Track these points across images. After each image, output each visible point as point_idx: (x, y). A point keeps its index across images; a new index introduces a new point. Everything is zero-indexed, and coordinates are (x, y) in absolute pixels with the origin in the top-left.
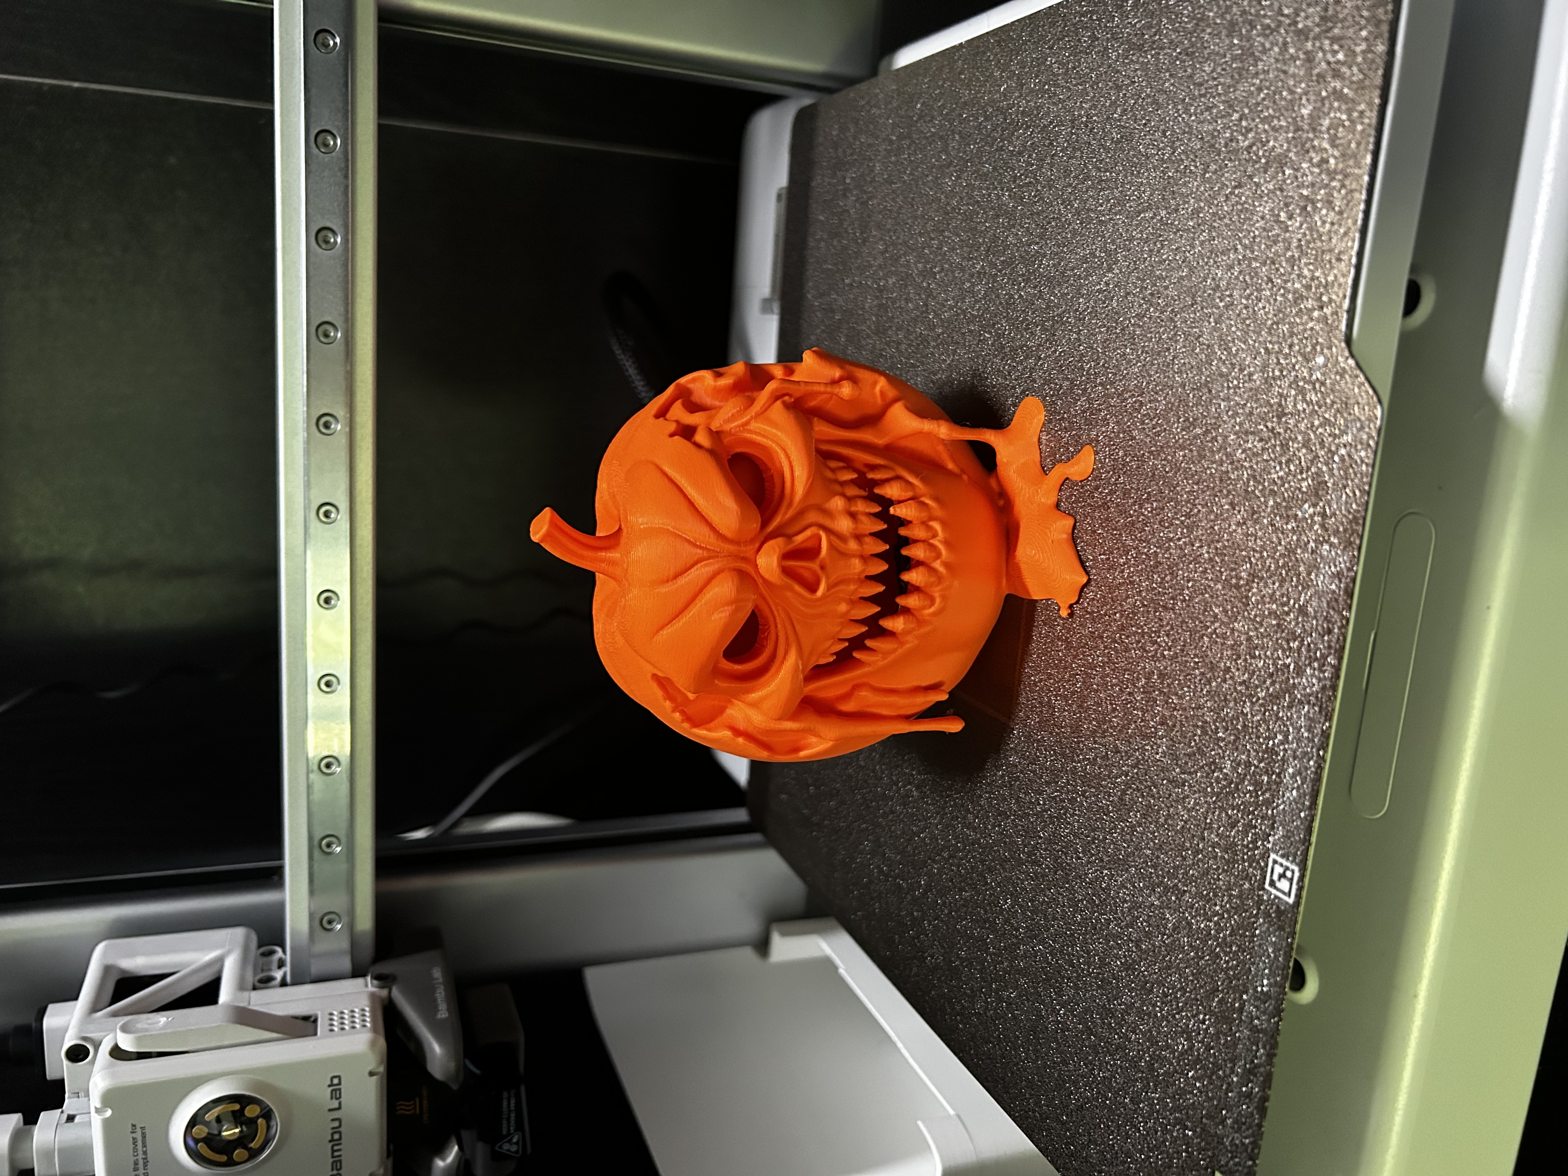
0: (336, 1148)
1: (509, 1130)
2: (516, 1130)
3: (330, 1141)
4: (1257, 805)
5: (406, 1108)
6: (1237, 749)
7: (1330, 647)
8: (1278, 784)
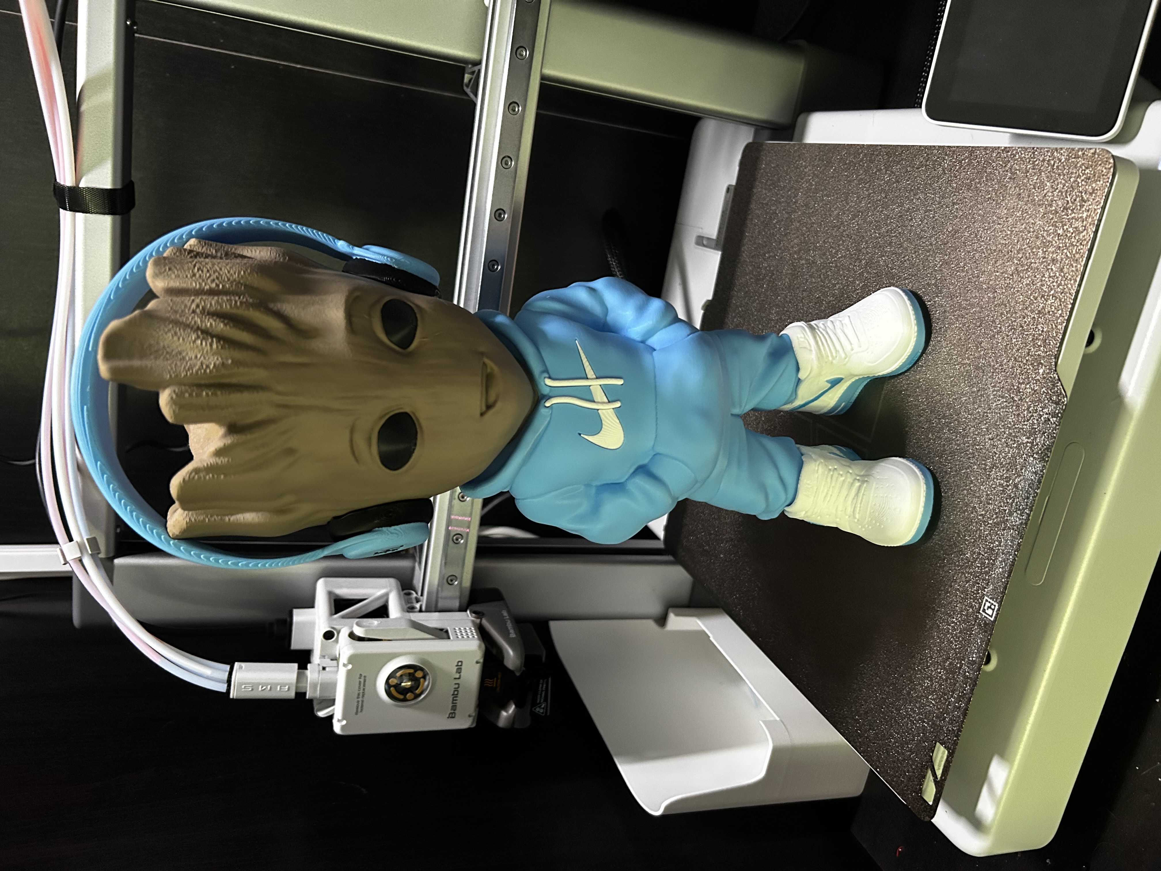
0: (455, 699)
1: (540, 701)
2: (544, 701)
3: (453, 695)
4: (981, 573)
5: (489, 683)
6: (974, 546)
7: (1027, 505)
8: (993, 565)
